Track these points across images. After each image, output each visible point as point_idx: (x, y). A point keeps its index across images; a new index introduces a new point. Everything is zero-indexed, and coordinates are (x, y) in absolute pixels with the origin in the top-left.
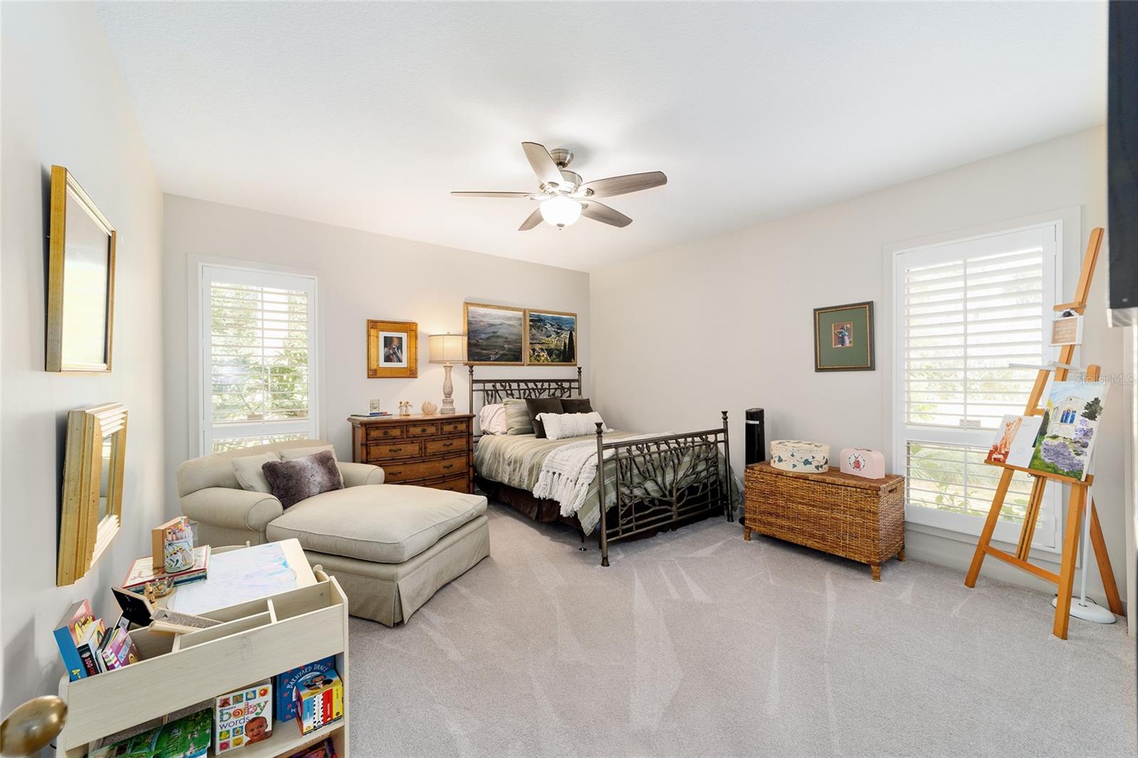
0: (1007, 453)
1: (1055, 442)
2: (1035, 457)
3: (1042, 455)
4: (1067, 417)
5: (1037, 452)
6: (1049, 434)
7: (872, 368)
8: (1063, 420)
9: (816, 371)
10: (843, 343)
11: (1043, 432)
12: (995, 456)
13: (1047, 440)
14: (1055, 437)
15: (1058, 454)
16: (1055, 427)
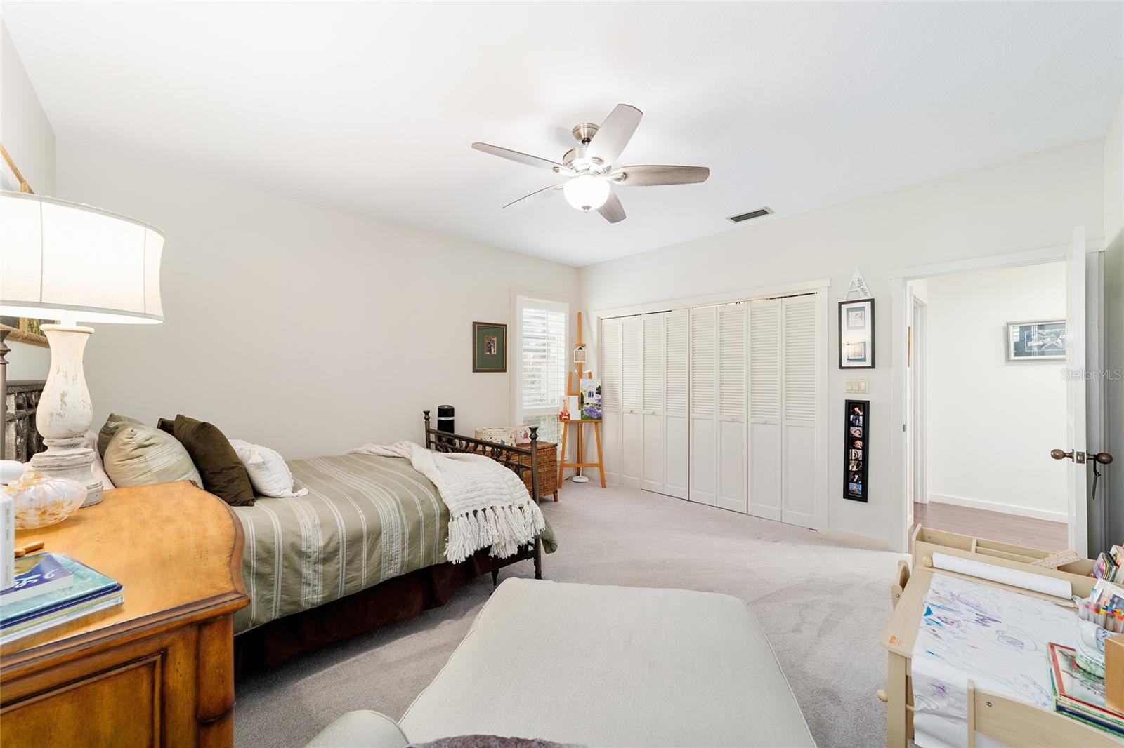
0: (569, 415)
1: (589, 406)
2: (582, 414)
3: (585, 412)
4: (590, 395)
5: (582, 412)
6: (585, 403)
7: (505, 371)
8: (589, 396)
9: (474, 372)
10: (490, 351)
11: (582, 402)
12: (563, 417)
13: (585, 406)
14: (588, 404)
15: (591, 411)
16: (586, 399)
